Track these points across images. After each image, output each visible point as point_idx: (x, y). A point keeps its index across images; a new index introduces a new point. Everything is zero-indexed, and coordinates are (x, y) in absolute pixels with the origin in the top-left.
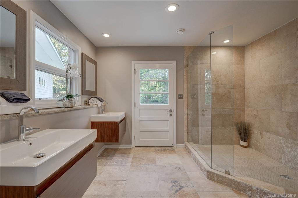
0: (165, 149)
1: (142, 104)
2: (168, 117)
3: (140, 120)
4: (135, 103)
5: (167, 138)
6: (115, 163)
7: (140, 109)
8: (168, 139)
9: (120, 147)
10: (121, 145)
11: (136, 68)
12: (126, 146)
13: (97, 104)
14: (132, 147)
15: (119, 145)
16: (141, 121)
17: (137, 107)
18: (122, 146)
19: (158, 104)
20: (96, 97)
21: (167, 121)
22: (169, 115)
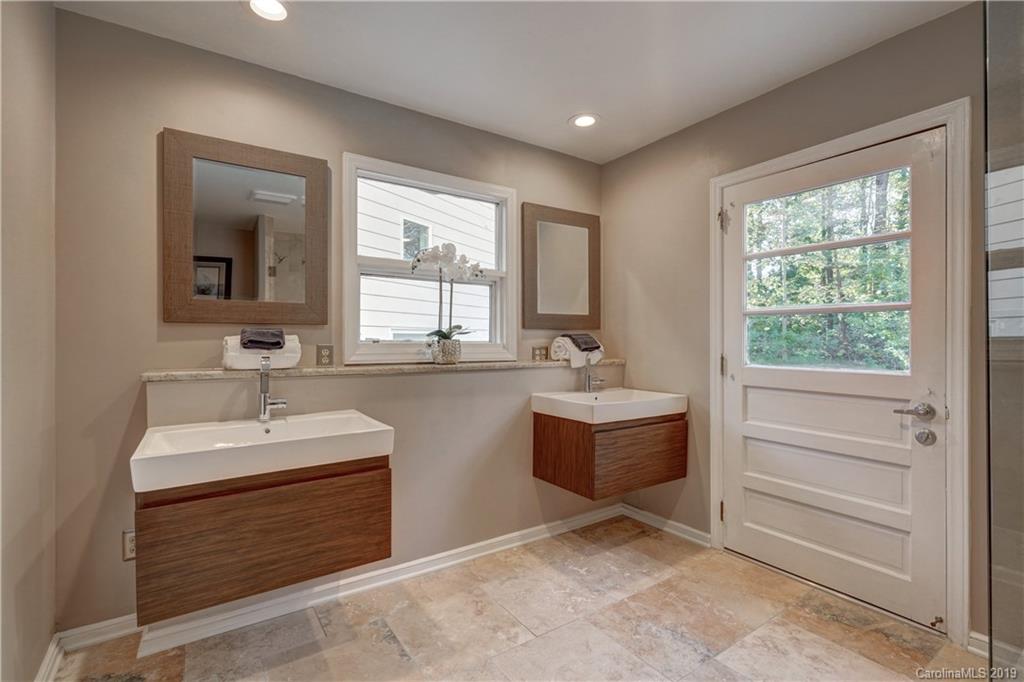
0: (867, 622)
1: (753, 366)
2: (909, 447)
3: (746, 438)
4: (722, 358)
5: (901, 570)
6: (583, 571)
7: (746, 387)
8: (908, 578)
9: (666, 529)
10: (670, 522)
11: (727, 206)
12: (684, 531)
13: (566, 357)
14: (709, 545)
15: (663, 520)
16: (749, 441)
17: (733, 377)
18: (673, 527)
19: (842, 370)
20: (570, 336)
21: (900, 470)
22: (910, 435)
